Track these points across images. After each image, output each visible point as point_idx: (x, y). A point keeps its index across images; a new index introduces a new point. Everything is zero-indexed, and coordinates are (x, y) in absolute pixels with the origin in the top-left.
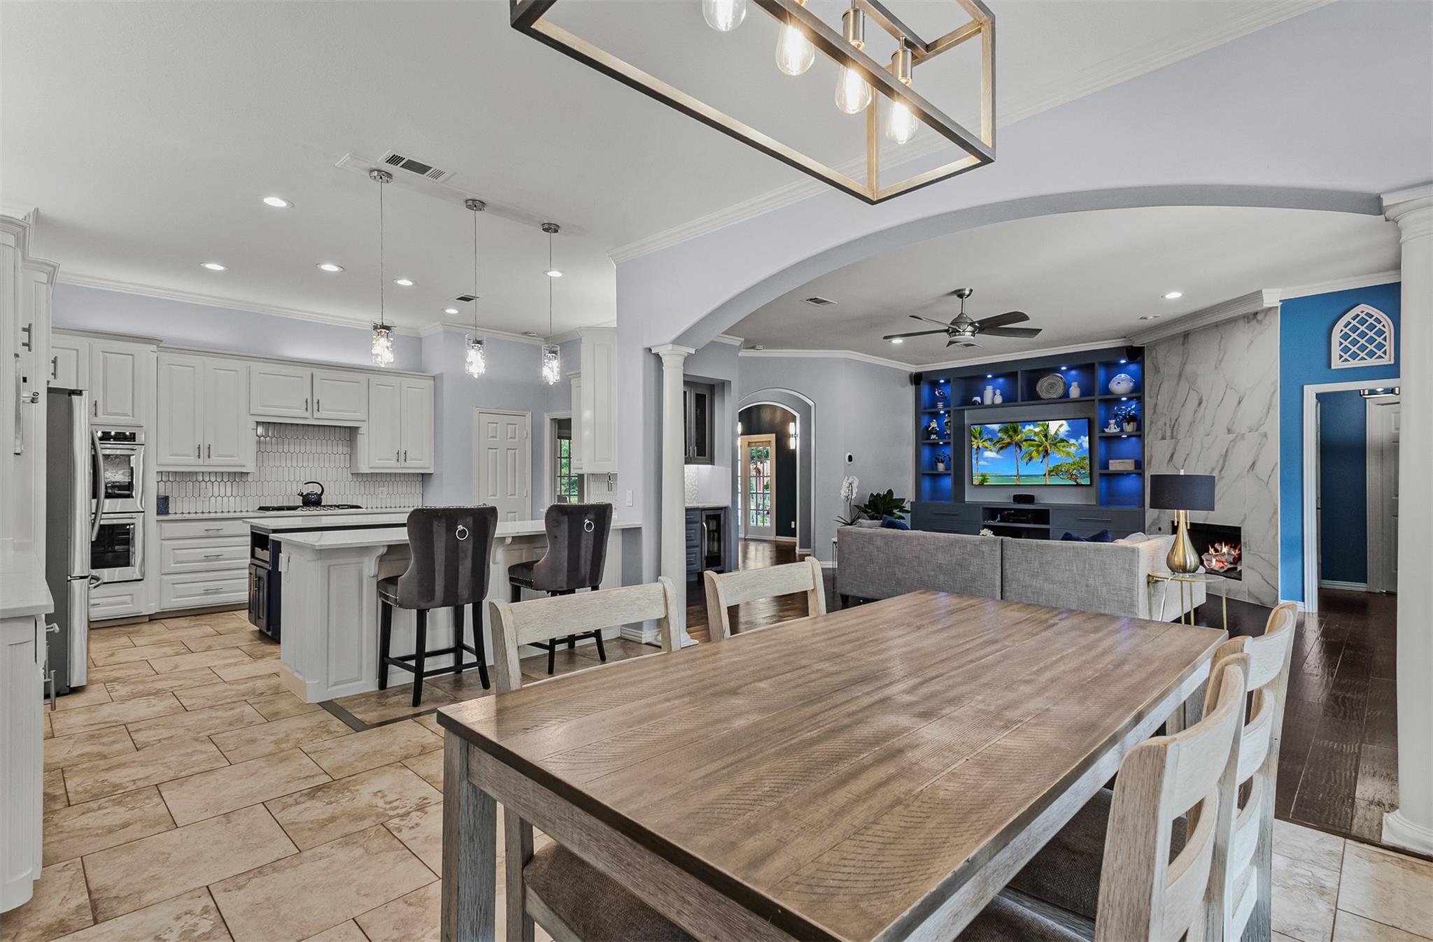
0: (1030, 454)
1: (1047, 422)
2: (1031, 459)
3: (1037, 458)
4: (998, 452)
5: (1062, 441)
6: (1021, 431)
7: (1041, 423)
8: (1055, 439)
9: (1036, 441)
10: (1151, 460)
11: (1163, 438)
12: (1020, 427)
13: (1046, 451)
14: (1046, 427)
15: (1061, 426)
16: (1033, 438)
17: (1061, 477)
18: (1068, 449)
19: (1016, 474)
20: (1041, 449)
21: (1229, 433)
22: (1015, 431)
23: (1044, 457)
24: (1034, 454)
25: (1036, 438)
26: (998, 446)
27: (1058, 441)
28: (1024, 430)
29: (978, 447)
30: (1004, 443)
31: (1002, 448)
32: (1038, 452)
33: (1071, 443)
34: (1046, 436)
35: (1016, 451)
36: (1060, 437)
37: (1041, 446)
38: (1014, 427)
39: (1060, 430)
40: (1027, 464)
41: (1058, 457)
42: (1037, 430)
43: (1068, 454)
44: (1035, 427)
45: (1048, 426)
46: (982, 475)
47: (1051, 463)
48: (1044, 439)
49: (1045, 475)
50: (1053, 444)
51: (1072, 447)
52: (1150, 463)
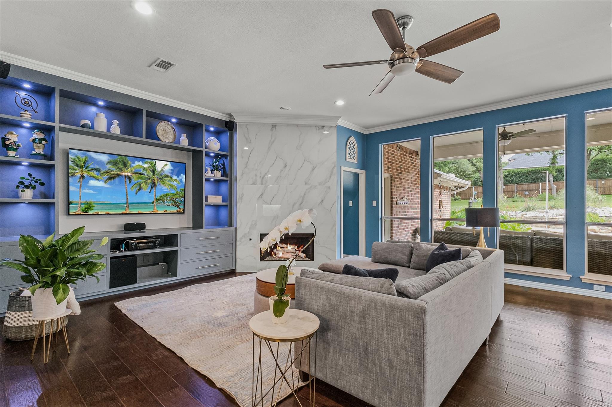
0: (140, 184)
1: (154, 161)
2: (140, 189)
3: (146, 188)
4: (106, 182)
5: (167, 176)
6: (130, 165)
7: (149, 161)
8: (161, 174)
9: (144, 175)
10: (242, 197)
11: (254, 184)
12: (130, 162)
13: (154, 183)
14: (153, 165)
15: (166, 165)
16: (142, 172)
17: (167, 204)
18: (172, 183)
19: (125, 201)
20: (149, 181)
21: (306, 185)
22: (125, 164)
23: (152, 187)
24: (143, 185)
25: (145, 172)
26: (106, 176)
27: (163, 177)
28: (133, 165)
29: (82, 176)
30: (113, 174)
31: (110, 178)
32: (146, 183)
33: (173, 178)
34: (153, 171)
35: (126, 182)
36: (165, 173)
37: (149, 179)
38: (124, 161)
39: (165, 168)
40: (136, 193)
41: (164, 188)
42: (146, 166)
43: (172, 186)
44: (143, 163)
45: (155, 165)
46: (87, 203)
47: (157, 193)
48: (152, 174)
49: (153, 203)
50: (159, 178)
51: (175, 182)
52: (241, 198)
